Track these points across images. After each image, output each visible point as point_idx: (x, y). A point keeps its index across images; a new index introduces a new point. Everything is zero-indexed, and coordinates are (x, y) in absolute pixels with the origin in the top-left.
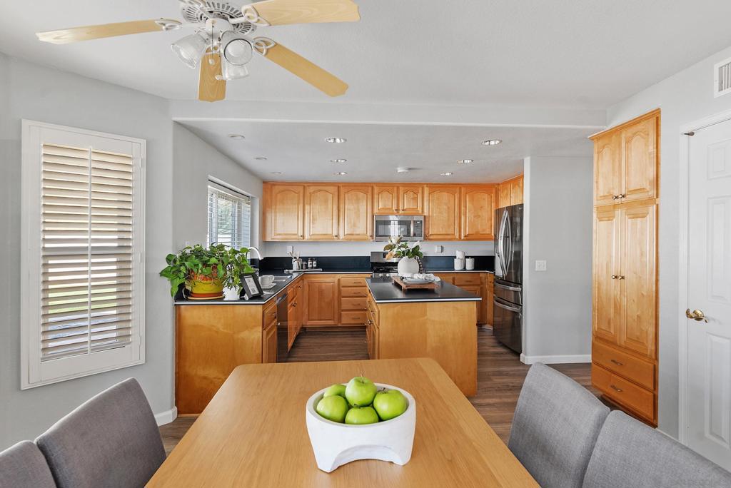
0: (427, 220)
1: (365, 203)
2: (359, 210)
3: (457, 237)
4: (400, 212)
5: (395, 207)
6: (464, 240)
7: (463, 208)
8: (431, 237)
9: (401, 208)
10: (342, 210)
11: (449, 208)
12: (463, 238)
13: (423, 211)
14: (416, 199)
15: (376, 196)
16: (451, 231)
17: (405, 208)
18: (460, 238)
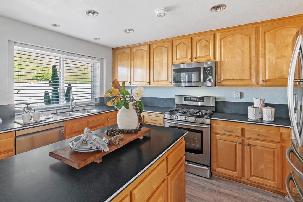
0: (219, 65)
1: (166, 55)
2: (162, 62)
3: (254, 82)
4: (194, 60)
5: (189, 56)
6: (263, 86)
7: (261, 49)
8: (223, 83)
9: (194, 56)
10: (152, 62)
11: (243, 51)
12: (261, 82)
13: (215, 58)
14: (207, 47)
15: (174, 48)
16: (247, 76)
17: (198, 56)
18: (257, 83)
